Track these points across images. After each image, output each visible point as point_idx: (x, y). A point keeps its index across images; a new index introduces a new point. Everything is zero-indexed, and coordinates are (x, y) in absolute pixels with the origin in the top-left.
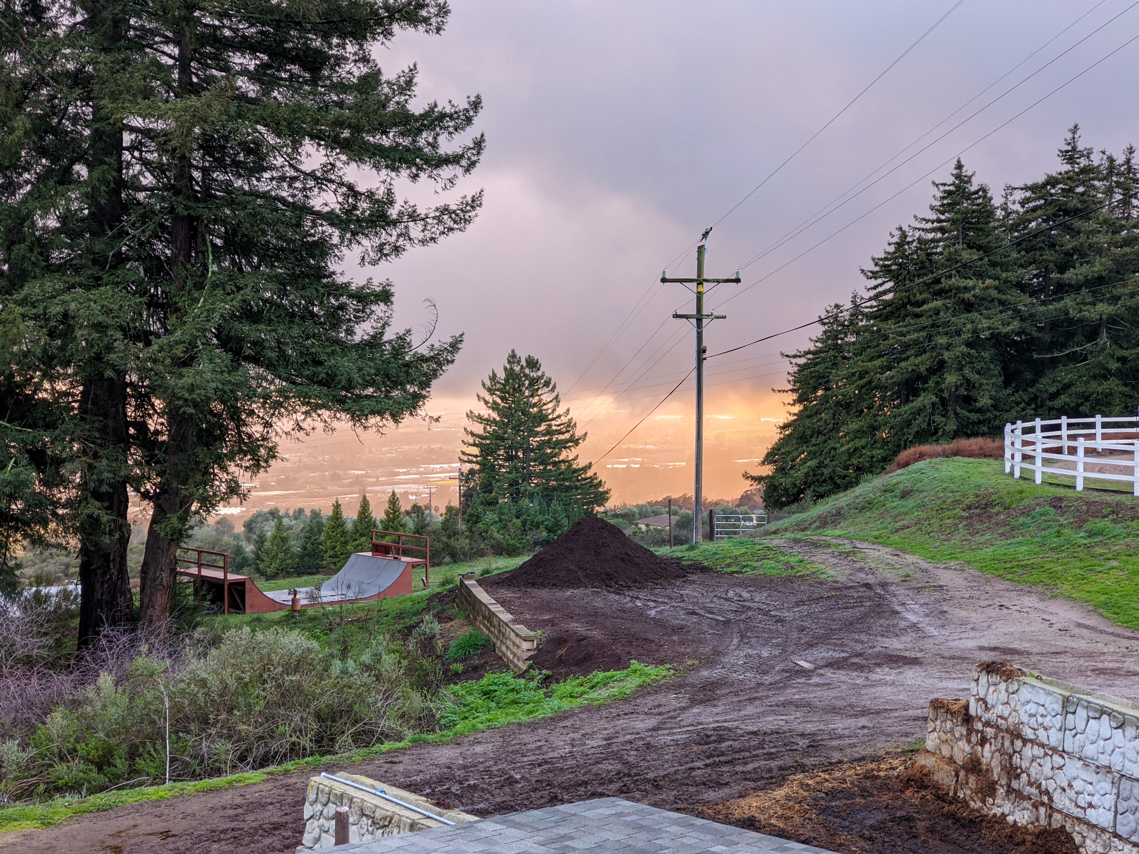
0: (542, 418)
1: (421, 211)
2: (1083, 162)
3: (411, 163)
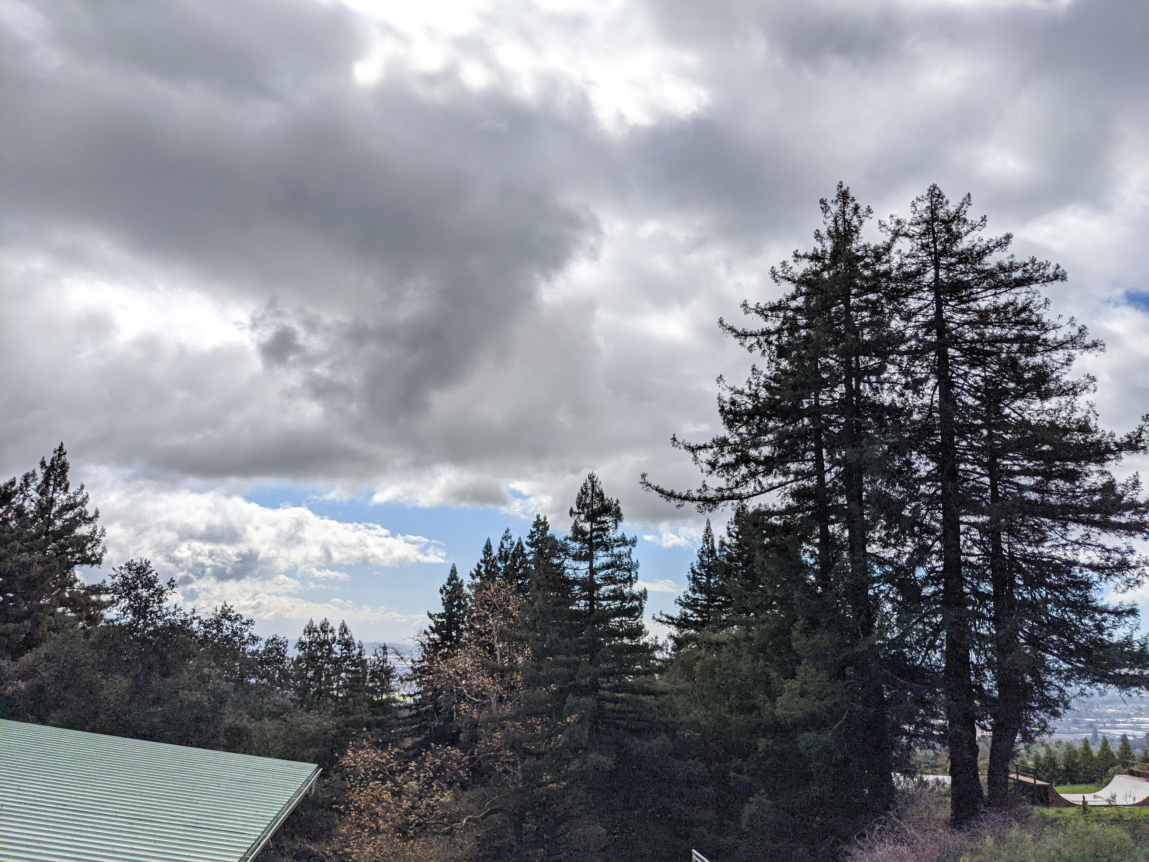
3: (1141, 531)
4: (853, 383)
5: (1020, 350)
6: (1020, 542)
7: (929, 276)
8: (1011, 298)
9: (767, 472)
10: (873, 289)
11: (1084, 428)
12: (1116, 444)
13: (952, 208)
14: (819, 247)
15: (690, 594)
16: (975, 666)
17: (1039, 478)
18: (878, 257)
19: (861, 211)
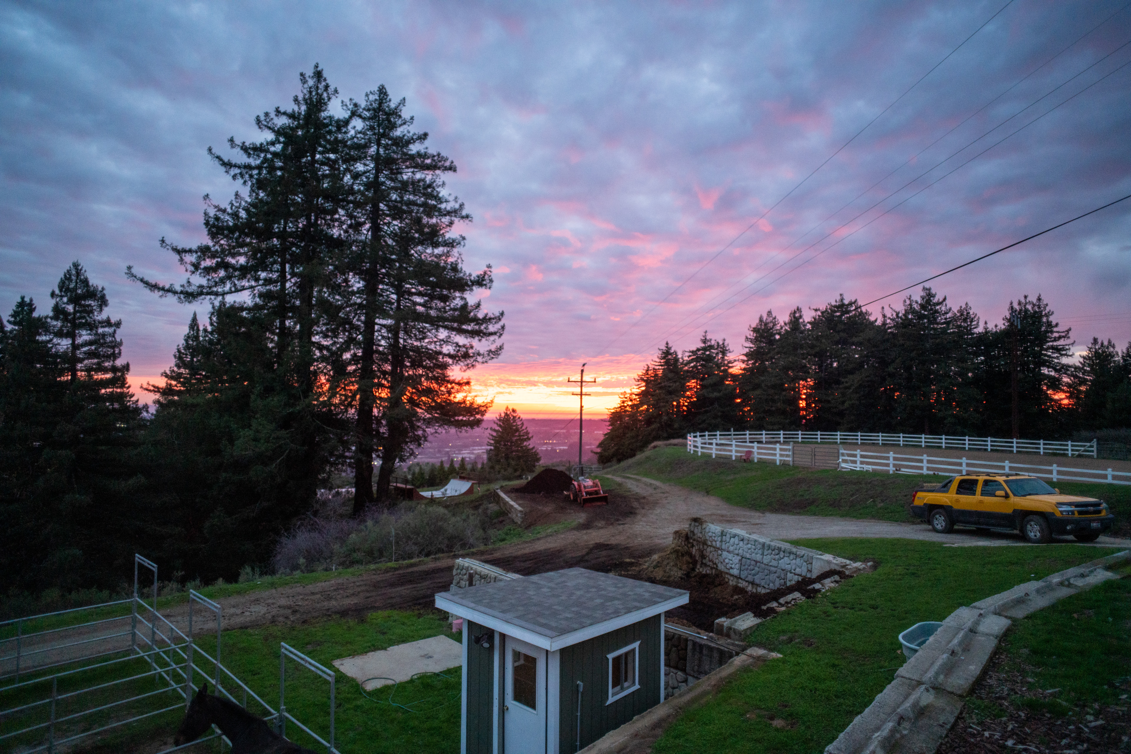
0: (517, 430)
1: (481, 352)
2: (709, 344)
3: (478, 335)
4: (313, 218)
5: (423, 212)
6: (411, 339)
7: (373, 150)
8: (423, 176)
9: (242, 277)
10: (334, 151)
11: (455, 268)
12: (471, 281)
13: (393, 105)
14: (296, 108)
15: (176, 369)
16: (376, 417)
17: (426, 298)
18: (339, 128)
19: (331, 89)
